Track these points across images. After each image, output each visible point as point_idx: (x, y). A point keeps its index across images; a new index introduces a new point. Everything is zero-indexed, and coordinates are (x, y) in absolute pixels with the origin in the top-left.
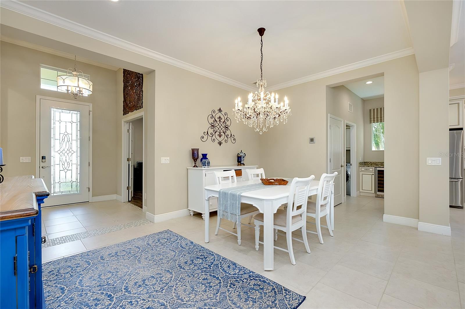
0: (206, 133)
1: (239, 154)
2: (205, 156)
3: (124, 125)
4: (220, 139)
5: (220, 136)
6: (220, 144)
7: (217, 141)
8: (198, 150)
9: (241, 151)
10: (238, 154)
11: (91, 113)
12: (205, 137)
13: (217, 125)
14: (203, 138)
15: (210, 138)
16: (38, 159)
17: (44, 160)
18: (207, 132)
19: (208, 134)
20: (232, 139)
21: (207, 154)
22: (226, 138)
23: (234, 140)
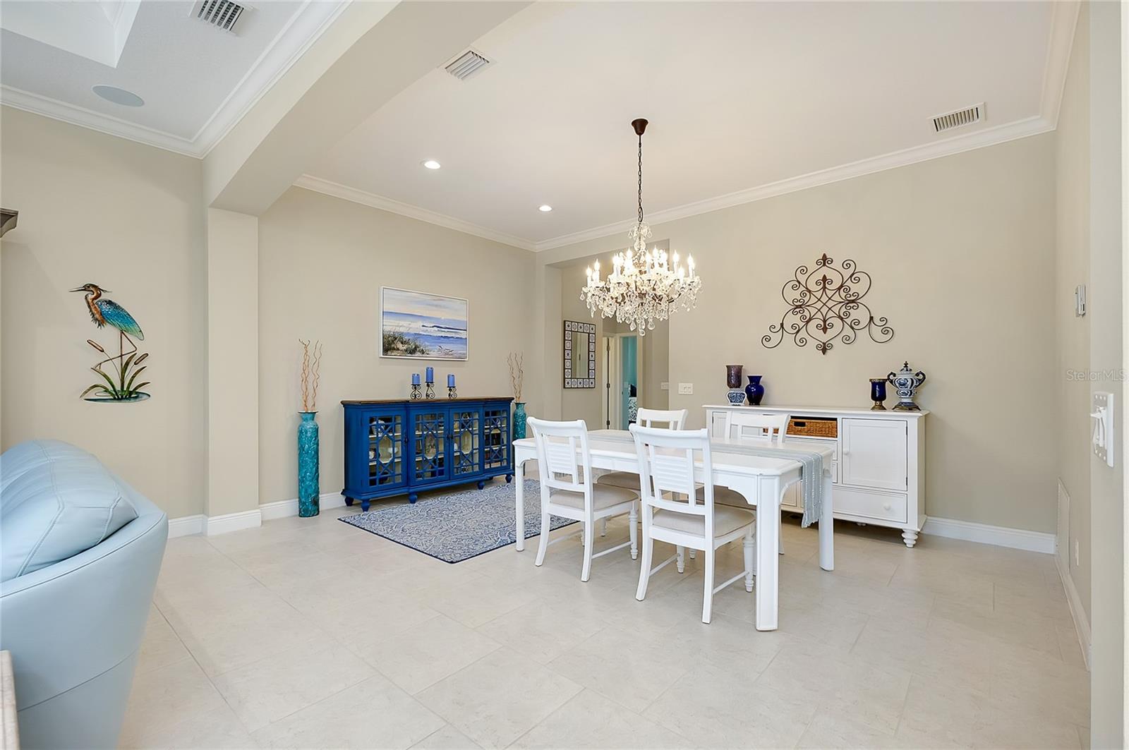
0: (778, 327)
1: (895, 375)
2: (753, 381)
4: (826, 337)
5: (825, 329)
6: (824, 349)
7: (812, 344)
8: (739, 369)
9: (906, 365)
10: (892, 373)
12: (775, 338)
13: (813, 300)
14: (768, 339)
15: (788, 339)
18: (782, 325)
19: (783, 328)
20: (876, 331)
21: (761, 377)
22: (848, 331)
23: (885, 332)
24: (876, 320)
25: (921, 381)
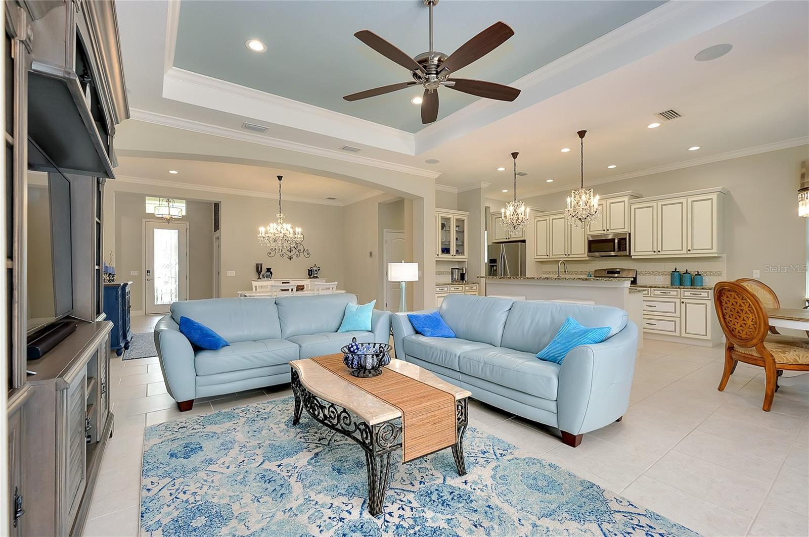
0: (274, 249)
2: (269, 270)
3: (216, 241)
4: (290, 254)
5: (290, 252)
6: (290, 258)
7: (286, 256)
8: (262, 264)
9: (315, 265)
10: (311, 267)
11: (188, 231)
12: (273, 253)
14: (270, 254)
15: (278, 254)
16: (144, 272)
17: (149, 274)
20: (306, 254)
21: (271, 268)
22: (297, 253)
23: (308, 254)
24: (305, 250)
25: (319, 270)
